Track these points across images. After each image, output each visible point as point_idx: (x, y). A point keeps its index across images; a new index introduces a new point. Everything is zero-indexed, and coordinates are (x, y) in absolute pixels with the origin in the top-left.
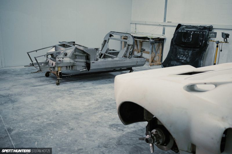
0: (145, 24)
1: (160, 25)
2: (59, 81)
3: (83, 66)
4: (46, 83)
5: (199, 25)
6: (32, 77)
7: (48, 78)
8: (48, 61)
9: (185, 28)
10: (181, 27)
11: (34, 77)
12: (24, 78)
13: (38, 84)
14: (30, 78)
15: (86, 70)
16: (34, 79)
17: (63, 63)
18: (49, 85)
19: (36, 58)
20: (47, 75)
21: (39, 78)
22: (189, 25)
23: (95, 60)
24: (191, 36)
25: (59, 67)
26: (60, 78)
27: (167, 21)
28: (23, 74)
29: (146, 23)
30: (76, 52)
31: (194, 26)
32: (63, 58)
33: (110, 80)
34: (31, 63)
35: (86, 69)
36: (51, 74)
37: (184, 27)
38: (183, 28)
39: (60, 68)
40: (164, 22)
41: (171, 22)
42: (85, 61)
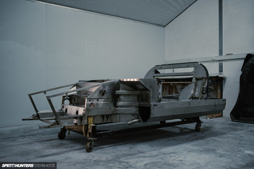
1: (214, 61)
2: (91, 144)
3: (132, 115)
4: (64, 150)
6: (34, 141)
7: (64, 142)
8: (66, 110)
10: (252, 58)
11: (37, 140)
12: (18, 143)
13: (48, 152)
14: (30, 143)
15: (140, 121)
16: (38, 144)
17: (97, 108)
18: (72, 152)
19: (51, 99)
20: (62, 135)
21: (47, 142)
23: (157, 102)
25: (91, 117)
26: (94, 137)
27: (224, 54)
28: (17, 137)
30: (119, 90)
32: (98, 101)
33: (174, 139)
34: (35, 113)
35: (138, 118)
36: (69, 133)
39: (92, 119)
40: (220, 55)
41: (231, 54)
42: (137, 104)
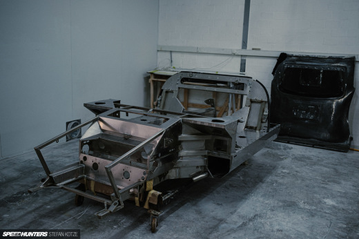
0: (197, 53)
1: (234, 55)
5: (328, 56)
9: (297, 60)
10: (287, 59)
17: (160, 167)
22: (304, 55)
24: (321, 76)
27: (249, 47)
29: (200, 51)
30: (182, 134)
31: (317, 58)
35: (206, 172)
37: (294, 58)
38: (293, 61)
39: (152, 182)
40: (243, 48)
41: (259, 49)
42: (206, 153)
